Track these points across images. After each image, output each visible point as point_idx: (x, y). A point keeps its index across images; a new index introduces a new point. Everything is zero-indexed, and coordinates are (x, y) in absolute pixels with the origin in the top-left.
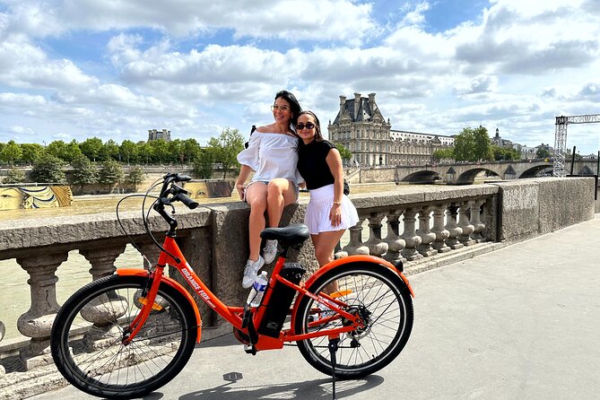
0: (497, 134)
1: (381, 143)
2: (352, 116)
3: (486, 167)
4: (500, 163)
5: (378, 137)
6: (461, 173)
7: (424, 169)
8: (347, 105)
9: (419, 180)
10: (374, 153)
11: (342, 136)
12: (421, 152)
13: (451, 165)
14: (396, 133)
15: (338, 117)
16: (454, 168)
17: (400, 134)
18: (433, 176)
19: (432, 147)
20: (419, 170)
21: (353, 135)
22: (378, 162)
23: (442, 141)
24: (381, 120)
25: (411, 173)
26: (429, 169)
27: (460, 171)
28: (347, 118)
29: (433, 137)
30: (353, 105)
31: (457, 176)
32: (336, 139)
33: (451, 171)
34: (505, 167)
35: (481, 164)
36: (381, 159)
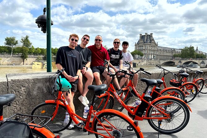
0: (197, 49)
1: (154, 51)
2: (144, 41)
3: (193, 61)
4: (199, 60)
5: (153, 48)
6: (184, 62)
7: (170, 61)
8: (142, 37)
9: (168, 64)
10: (151, 54)
11: (140, 48)
12: (168, 54)
13: (180, 60)
14: (159, 47)
15: (139, 41)
16: (181, 61)
17: (161, 48)
18: (173, 63)
19: (172, 53)
20: (168, 61)
21: (144, 48)
22: (152, 57)
23: (176, 51)
24: (155, 43)
25: (165, 62)
26: (172, 61)
27: (183, 62)
28: (142, 42)
29: (173, 49)
30: (144, 37)
31: (182, 63)
32: (138, 49)
33: (180, 62)
34: (201, 61)
35: (192, 60)
36: (154, 56)
